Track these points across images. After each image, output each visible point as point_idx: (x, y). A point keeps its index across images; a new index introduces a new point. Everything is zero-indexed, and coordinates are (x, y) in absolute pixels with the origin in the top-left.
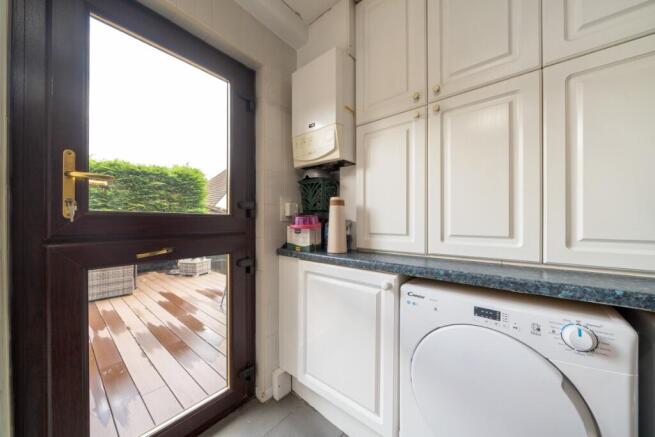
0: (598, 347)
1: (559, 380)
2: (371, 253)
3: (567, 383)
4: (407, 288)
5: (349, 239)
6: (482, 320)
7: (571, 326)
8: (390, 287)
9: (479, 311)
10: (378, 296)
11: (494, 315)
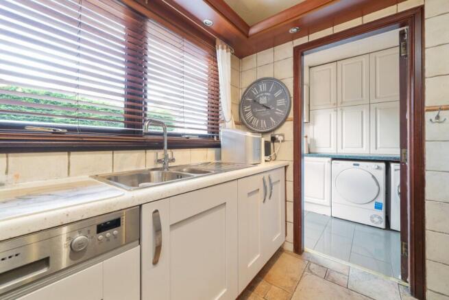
0: (378, 168)
1: (371, 176)
2: (315, 153)
3: (373, 176)
4: (334, 161)
5: (309, 150)
6: (355, 166)
7: (374, 165)
8: (329, 162)
9: (354, 165)
10: (324, 165)
11: (358, 165)
